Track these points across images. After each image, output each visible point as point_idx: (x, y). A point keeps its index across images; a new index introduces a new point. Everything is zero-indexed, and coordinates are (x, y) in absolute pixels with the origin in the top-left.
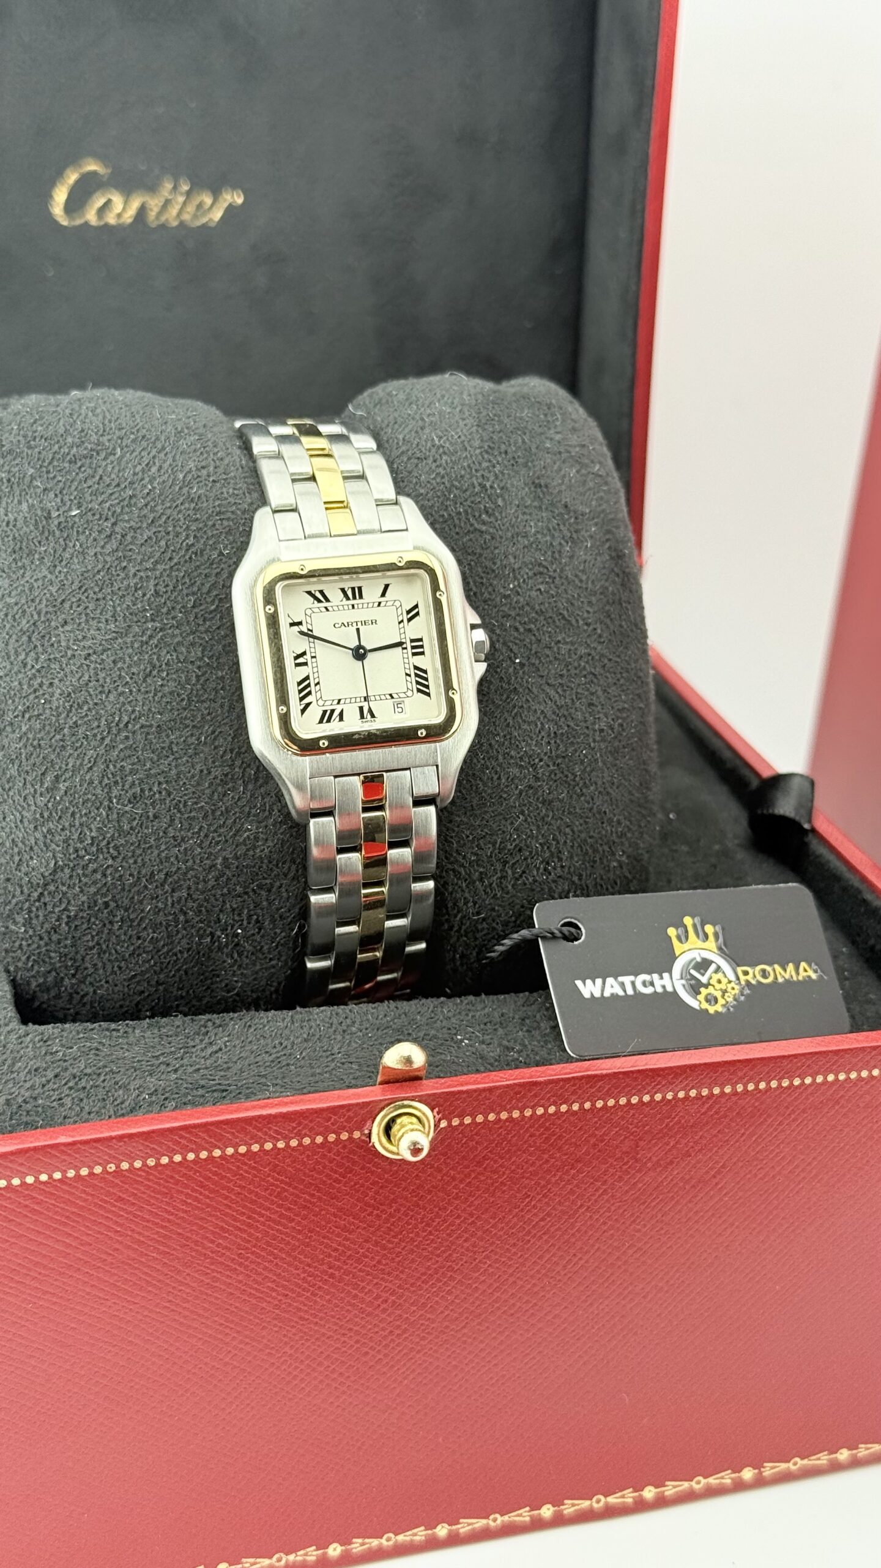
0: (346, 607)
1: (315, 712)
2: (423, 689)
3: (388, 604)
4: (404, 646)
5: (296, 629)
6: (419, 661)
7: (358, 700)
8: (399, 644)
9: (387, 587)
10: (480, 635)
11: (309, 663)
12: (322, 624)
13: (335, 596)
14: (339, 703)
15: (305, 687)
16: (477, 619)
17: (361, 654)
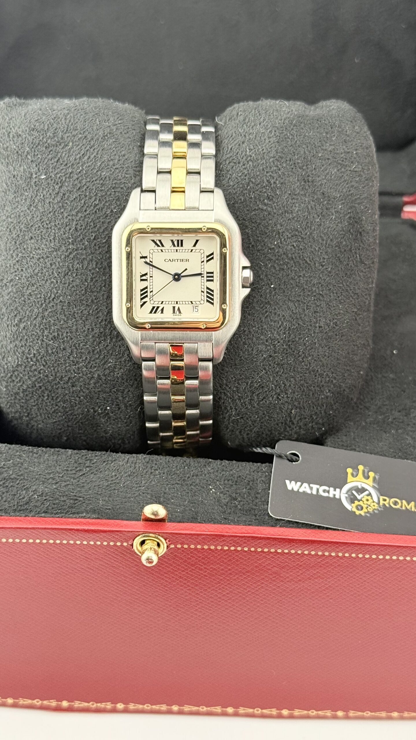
0: (173, 251)
1: (148, 307)
2: (210, 300)
3: (197, 251)
4: (203, 275)
5: (143, 260)
6: (210, 285)
7: (173, 303)
8: (200, 274)
9: (197, 241)
10: (248, 273)
11: (148, 280)
12: (158, 259)
13: (168, 244)
14: (162, 303)
15: (144, 293)
16: (248, 264)
17: (177, 277)
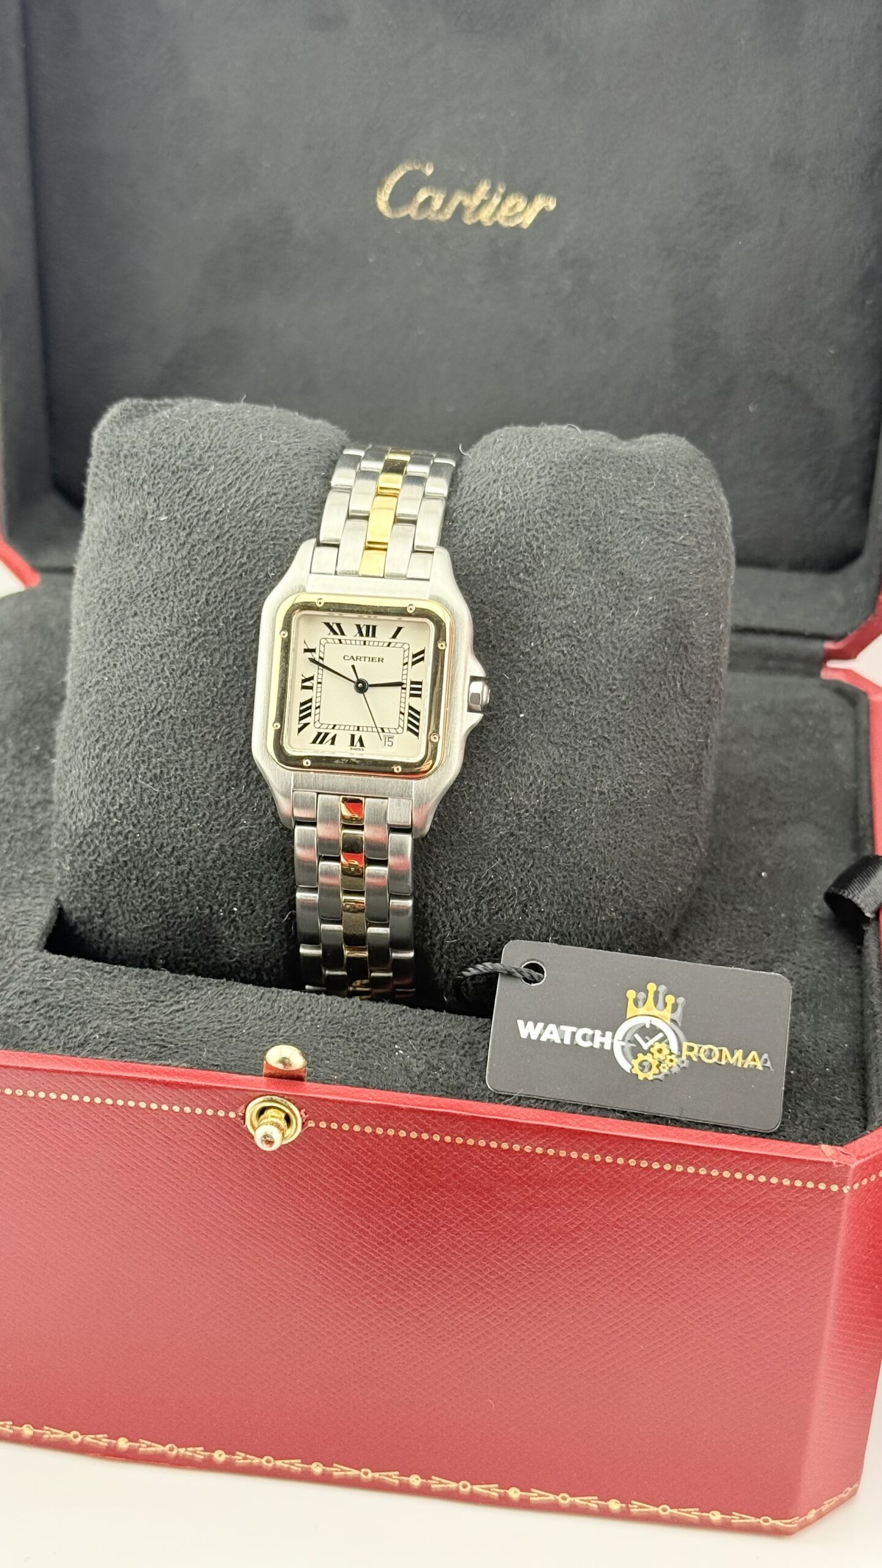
0: (358, 643)
1: (311, 732)
2: (414, 728)
3: (398, 645)
4: (404, 686)
5: (309, 655)
6: (415, 702)
7: (352, 728)
8: (400, 684)
9: (399, 629)
10: (480, 688)
11: (315, 688)
12: (334, 654)
13: (351, 631)
14: (333, 728)
15: (306, 709)
16: (480, 672)
17: (362, 687)
